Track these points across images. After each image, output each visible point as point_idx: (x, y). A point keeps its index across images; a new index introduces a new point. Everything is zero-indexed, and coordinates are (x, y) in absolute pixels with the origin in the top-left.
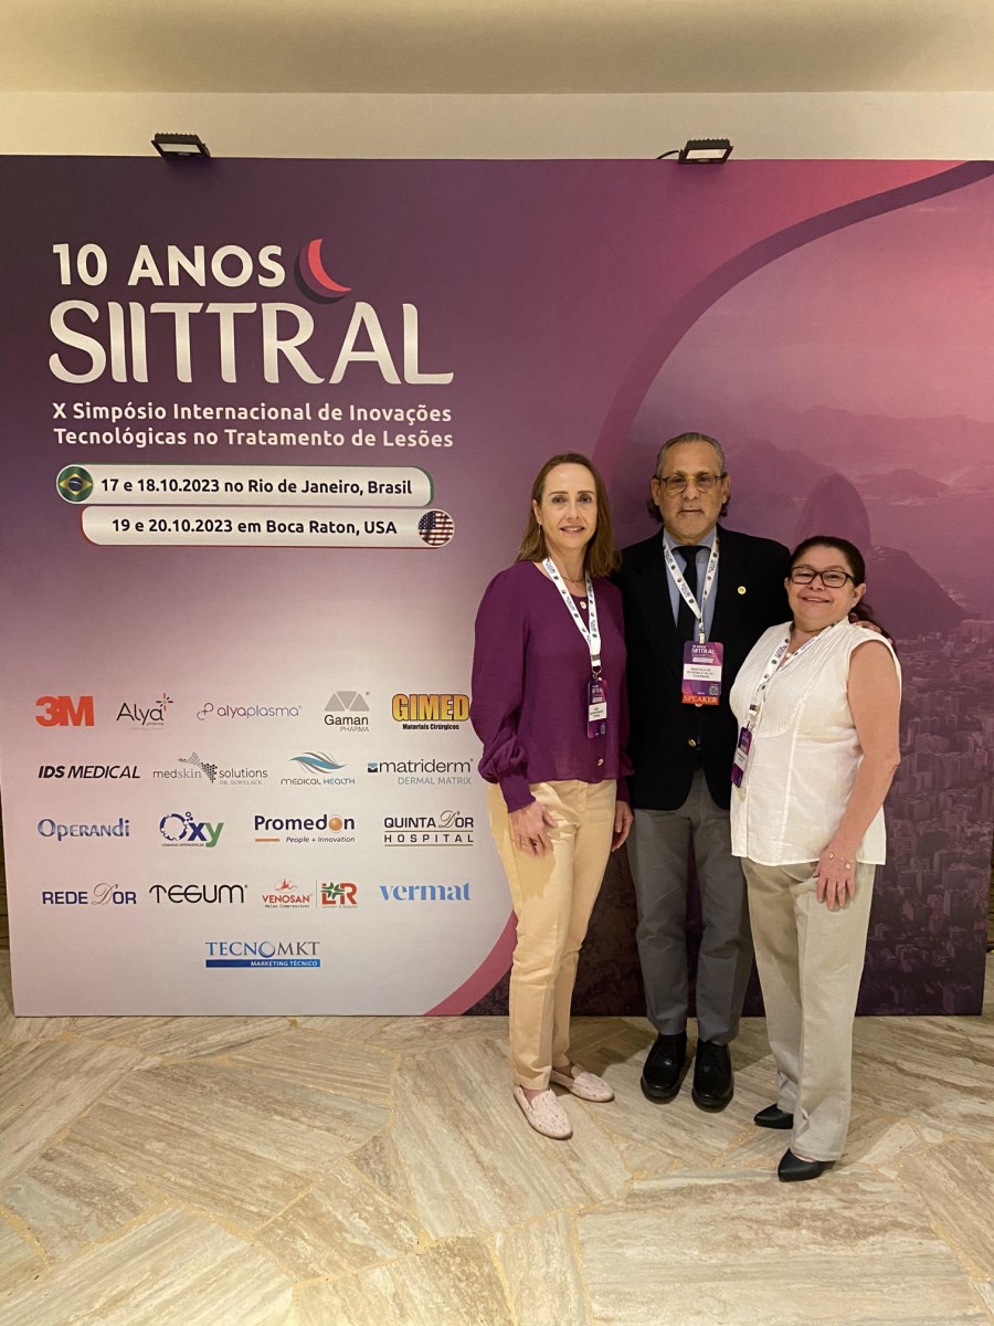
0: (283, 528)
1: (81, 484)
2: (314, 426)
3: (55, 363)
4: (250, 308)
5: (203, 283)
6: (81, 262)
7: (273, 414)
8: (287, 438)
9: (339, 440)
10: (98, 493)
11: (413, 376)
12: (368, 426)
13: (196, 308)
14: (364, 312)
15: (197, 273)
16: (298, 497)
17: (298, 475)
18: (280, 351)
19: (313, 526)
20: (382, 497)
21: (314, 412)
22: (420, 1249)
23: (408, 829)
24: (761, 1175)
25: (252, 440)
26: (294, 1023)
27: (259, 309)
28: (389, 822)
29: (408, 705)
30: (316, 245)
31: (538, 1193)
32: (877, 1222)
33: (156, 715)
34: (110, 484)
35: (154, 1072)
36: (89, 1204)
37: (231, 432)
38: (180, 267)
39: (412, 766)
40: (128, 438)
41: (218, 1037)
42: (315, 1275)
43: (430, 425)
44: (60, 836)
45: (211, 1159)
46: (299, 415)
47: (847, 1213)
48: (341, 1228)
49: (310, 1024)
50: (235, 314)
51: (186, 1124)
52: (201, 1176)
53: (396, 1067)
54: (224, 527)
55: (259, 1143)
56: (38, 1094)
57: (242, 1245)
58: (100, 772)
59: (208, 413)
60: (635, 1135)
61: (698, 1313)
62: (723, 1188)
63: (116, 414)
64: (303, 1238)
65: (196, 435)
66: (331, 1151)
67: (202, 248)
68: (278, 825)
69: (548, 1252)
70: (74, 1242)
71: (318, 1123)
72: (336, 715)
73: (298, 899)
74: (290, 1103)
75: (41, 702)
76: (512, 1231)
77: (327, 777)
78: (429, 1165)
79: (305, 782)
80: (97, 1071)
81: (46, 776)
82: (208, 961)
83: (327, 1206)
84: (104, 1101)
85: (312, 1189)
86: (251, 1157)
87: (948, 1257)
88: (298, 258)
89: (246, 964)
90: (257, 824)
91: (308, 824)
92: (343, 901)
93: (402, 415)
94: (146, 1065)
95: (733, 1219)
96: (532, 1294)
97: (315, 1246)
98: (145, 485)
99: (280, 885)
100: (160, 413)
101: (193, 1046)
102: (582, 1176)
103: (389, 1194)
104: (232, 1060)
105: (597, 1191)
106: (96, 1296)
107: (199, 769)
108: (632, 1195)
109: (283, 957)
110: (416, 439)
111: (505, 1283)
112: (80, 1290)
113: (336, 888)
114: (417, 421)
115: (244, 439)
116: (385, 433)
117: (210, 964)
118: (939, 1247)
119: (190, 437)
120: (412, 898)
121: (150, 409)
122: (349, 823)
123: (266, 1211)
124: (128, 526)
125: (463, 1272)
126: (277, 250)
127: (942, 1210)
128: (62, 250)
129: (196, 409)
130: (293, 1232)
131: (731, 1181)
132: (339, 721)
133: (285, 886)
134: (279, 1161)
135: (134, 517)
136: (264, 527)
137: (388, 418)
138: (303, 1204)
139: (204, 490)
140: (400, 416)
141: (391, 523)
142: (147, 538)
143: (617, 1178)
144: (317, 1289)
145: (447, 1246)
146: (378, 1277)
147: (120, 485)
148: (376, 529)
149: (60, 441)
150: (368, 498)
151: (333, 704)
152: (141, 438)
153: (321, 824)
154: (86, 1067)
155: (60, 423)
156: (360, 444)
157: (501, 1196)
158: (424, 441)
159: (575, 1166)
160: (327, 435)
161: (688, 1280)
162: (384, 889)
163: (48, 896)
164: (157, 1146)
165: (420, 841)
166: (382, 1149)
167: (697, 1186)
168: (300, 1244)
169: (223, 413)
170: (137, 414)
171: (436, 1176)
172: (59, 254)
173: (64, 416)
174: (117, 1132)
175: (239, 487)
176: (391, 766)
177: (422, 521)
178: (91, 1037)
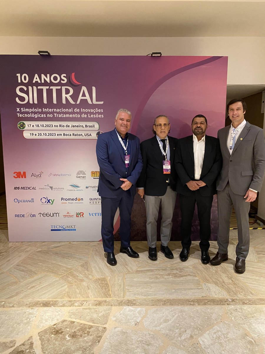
0: (67, 135)
1: (23, 126)
2: (73, 113)
3: (17, 99)
4: (59, 87)
5: (49, 82)
6: (23, 78)
7: (64, 110)
8: (68, 115)
9: (79, 116)
10: (27, 127)
11: (95, 102)
12: (85, 113)
13: (48, 87)
14: (84, 88)
15: (48, 80)
16: (70, 128)
17: (70, 124)
18: (66, 97)
19: (73, 135)
20: (88, 128)
21: (73, 110)
22: (93, 279)
23: (95, 200)
24: (164, 267)
25: (60, 116)
26: (70, 243)
27: (61, 88)
28: (91, 199)
29: (94, 174)
30: (73, 74)
31: (118, 271)
32: (185, 275)
33: (39, 176)
34: (29, 126)
35: (40, 251)
36: (27, 273)
37: (55, 114)
38: (44, 79)
39: (96, 187)
40: (33, 116)
41: (54, 245)
42: (72, 283)
43: (98, 113)
44: (19, 202)
45: (51, 266)
46: (70, 111)
47: (180, 273)
48: (78, 276)
49: (74, 243)
50: (56, 89)
51: (46, 260)
52: (50, 268)
53: (92, 250)
54: (54, 135)
55: (62, 263)
56: (15, 255)
57: (58, 279)
58: (27, 188)
59: (50, 110)
60: (140, 261)
61: (146, 288)
62: (156, 270)
63: (30, 110)
64: (70, 278)
65: (48, 115)
66: (77, 264)
67: (49, 75)
68: (66, 200)
69: (118, 280)
70: (24, 279)
71: (74, 260)
72: (79, 176)
73: (71, 216)
74: (68, 257)
75: (14, 173)
76: (112, 277)
77: (77, 189)
78: (96, 266)
79: (72, 190)
80: (27, 251)
81: (16, 189)
82: (51, 230)
83: (75, 273)
84: (29, 256)
85: (72, 270)
86: (60, 265)
87: (198, 280)
88: (69, 77)
89: (60, 230)
90: (62, 199)
91: (73, 199)
92: (81, 216)
93: (92, 110)
94: (38, 250)
95: (157, 274)
96: (114, 285)
97: (72, 279)
98: (37, 126)
99: (67, 213)
100: (40, 110)
101: (48, 247)
102: (128, 268)
103: (88, 271)
104: (56, 249)
105: (130, 270)
106: (29, 286)
107: (49, 188)
108: (137, 271)
109: (68, 229)
110: (96, 116)
111: (109, 284)
112: (25, 286)
113: (79, 213)
114: (96, 112)
115: (58, 116)
116: (89, 114)
117: (52, 230)
118: (197, 278)
119: (46, 115)
120: (96, 215)
121: (38, 109)
122: (82, 199)
123: (63, 274)
124: (33, 135)
125: (101, 283)
126: (65, 75)
127: (199, 273)
128: (19, 75)
129: (48, 109)
130: (68, 277)
131: (158, 268)
132: (80, 177)
133: (68, 213)
134: (66, 266)
135: (35, 133)
136: (63, 135)
137: (89, 111)
138: (70, 273)
139: (50, 127)
140: (92, 111)
141: (90, 134)
142: (37, 137)
143: (135, 268)
144: (72, 285)
145: (99, 279)
146: (84, 284)
147: (31, 126)
148: (87, 135)
149: (18, 116)
150: (85, 128)
151: (78, 174)
152: (36, 115)
153: (76, 200)
154: (25, 251)
155: (18, 112)
156: (83, 117)
157: (111, 271)
158: (97, 116)
159: (126, 266)
160: (76, 115)
161: (145, 283)
162: (90, 213)
163: (16, 215)
164: (41, 264)
165: (97, 203)
166: (87, 264)
167: (150, 269)
168: (69, 279)
169: (54, 110)
170: (35, 110)
171: (98, 268)
172: (18, 76)
173: (19, 111)
174: (32, 262)
175: (57, 126)
176: (91, 187)
177: (97, 133)
178: (26, 245)
